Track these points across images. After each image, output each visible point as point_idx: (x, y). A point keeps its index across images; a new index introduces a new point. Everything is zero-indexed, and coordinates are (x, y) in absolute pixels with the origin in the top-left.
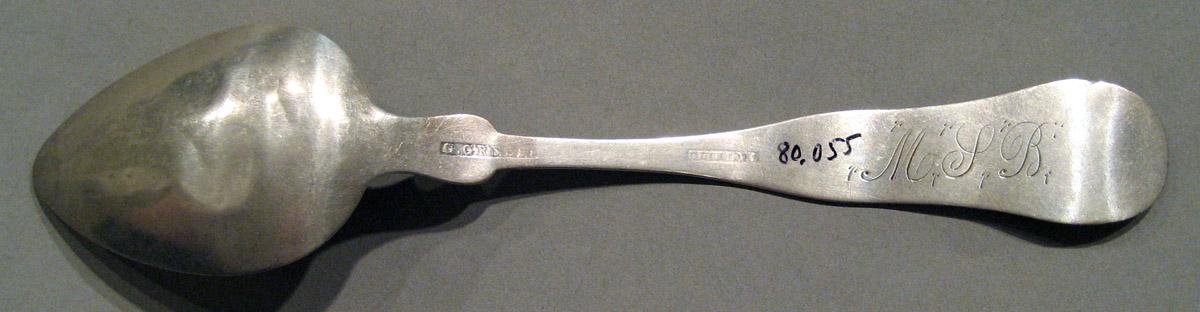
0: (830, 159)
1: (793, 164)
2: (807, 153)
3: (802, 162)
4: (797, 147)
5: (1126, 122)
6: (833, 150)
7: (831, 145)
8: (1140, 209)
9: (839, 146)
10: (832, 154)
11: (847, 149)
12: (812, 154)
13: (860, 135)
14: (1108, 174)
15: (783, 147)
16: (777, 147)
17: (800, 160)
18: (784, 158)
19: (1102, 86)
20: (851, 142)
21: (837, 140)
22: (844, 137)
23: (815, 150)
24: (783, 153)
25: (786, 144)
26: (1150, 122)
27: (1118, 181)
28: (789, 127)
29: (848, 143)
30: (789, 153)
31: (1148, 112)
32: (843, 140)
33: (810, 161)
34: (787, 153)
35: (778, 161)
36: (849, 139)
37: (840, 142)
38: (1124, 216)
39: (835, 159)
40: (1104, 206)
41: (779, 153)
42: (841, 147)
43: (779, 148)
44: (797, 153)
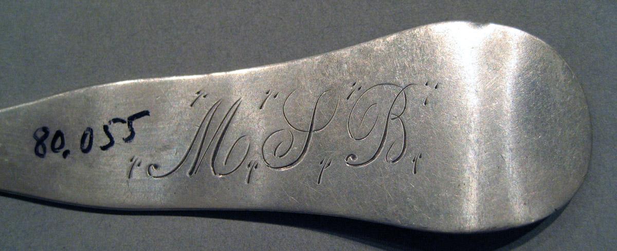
0: (104, 148)
1: (54, 158)
2: (73, 142)
3: (66, 154)
4: (59, 134)
5: (529, 79)
6: (109, 135)
7: (106, 128)
8: (554, 205)
9: (115, 129)
10: (106, 141)
11: (129, 133)
12: (79, 142)
13: (146, 113)
14: (507, 155)
15: (40, 134)
16: (32, 133)
17: (62, 151)
18: (41, 151)
19: (493, 30)
20: (135, 123)
21: (116, 120)
22: (125, 117)
23: (84, 136)
24: (40, 142)
25: (45, 129)
26: (562, 78)
27: (522, 164)
28: (51, 104)
29: (130, 125)
30: (48, 143)
31: (559, 63)
32: (123, 121)
33: (76, 152)
34: (45, 142)
35: (34, 155)
36: (132, 118)
37: (119, 124)
38: (534, 217)
39: (111, 149)
40: (504, 202)
41: (35, 142)
42: (120, 131)
43: (35, 136)
44: (58, 143)
